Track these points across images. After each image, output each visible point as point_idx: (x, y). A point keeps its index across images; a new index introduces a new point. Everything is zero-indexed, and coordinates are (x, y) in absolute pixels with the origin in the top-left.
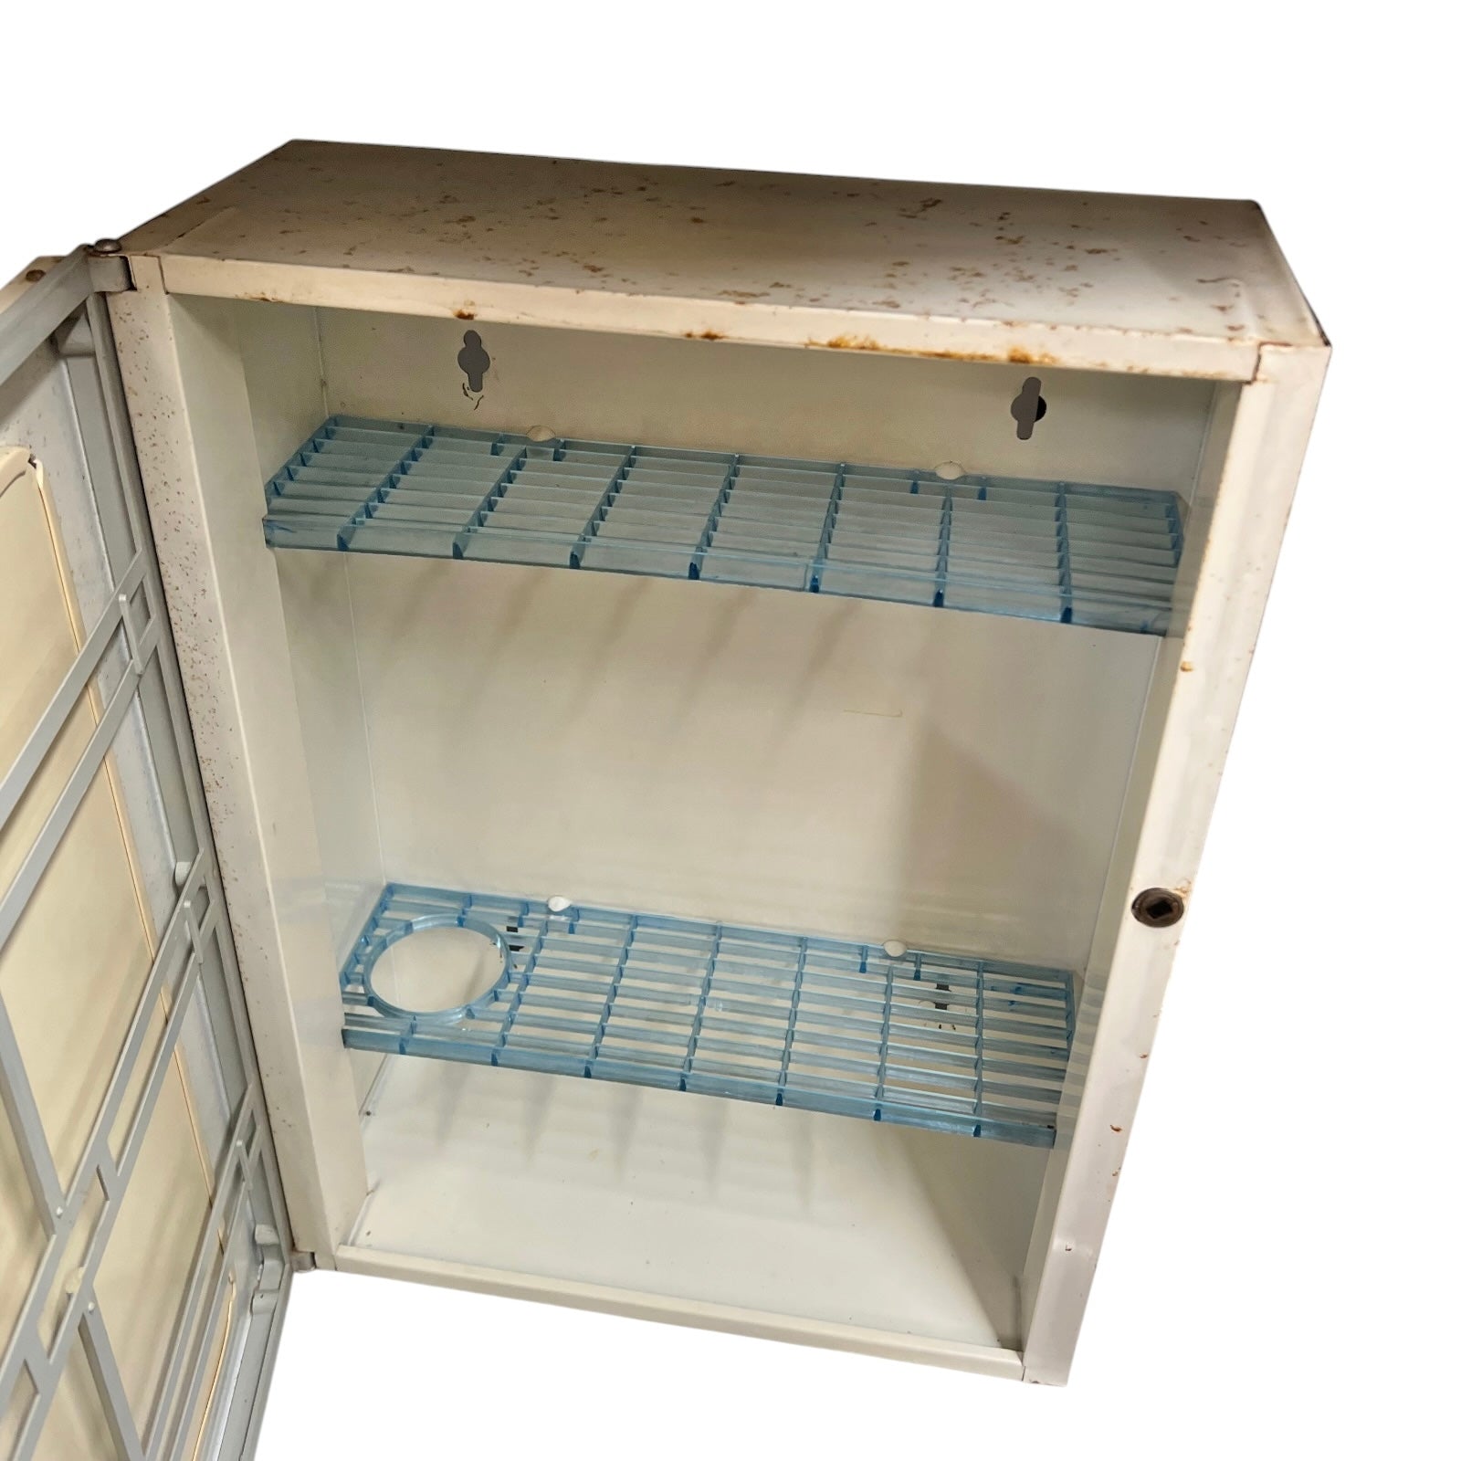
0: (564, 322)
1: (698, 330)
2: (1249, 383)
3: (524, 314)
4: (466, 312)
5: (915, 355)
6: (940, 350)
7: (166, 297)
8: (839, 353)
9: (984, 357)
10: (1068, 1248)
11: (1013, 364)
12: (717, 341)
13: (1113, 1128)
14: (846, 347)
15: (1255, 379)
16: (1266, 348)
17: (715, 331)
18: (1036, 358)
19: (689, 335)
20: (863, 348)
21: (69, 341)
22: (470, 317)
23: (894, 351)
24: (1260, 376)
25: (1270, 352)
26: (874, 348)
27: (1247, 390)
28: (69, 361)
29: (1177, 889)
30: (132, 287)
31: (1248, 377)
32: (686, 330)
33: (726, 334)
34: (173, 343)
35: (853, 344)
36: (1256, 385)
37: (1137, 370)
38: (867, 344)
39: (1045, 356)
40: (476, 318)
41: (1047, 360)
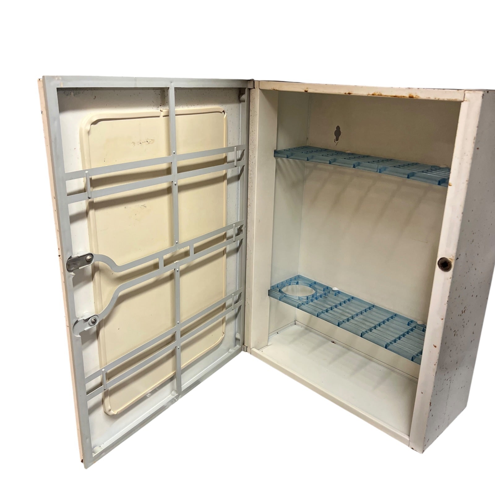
0: (323, 91)
1: (347, 92)
2: (463, 102)
3: (316, 90)
4: (306, 90)
5: (389, 97)
6: (394, 95)
7: (259, 90)
8: (373, 97)
9: (404, 97)
10: (422, 392)
11: (410, 98)
12: (351, 95)
13: (434, 346)
14: (375, 95)
15: (464, 100)
16: (466, 92)
17: (350, 92)
18: (414, 96)
19: (345, 93)
20: (379, 95)
21: (241, 98)
22: (307, 91)
23: (385, 96)
24: (465, 99)
25: (468, 93)
26: (381, 95)
27: (462, 103)
28: (242, 103)
29: (450, 259)
30: (254, 88)
31: (462, 100)
32: (345, 92)
33: (352, 93)
34: (259, 99)
35: (377, 94)
36: (464, 102)
37: (437, 99)
38: (380, 94)
39: (417, 96)
40: (308, 92)
41: (417, 97)
